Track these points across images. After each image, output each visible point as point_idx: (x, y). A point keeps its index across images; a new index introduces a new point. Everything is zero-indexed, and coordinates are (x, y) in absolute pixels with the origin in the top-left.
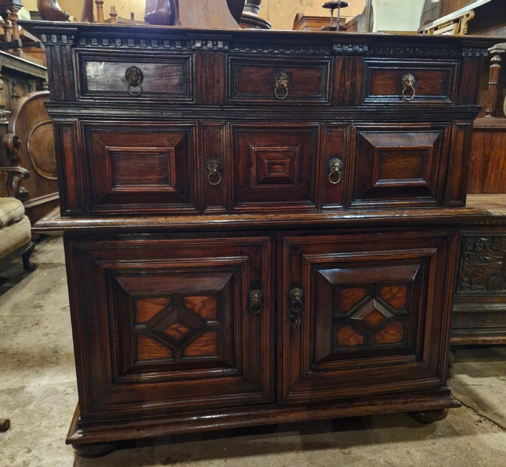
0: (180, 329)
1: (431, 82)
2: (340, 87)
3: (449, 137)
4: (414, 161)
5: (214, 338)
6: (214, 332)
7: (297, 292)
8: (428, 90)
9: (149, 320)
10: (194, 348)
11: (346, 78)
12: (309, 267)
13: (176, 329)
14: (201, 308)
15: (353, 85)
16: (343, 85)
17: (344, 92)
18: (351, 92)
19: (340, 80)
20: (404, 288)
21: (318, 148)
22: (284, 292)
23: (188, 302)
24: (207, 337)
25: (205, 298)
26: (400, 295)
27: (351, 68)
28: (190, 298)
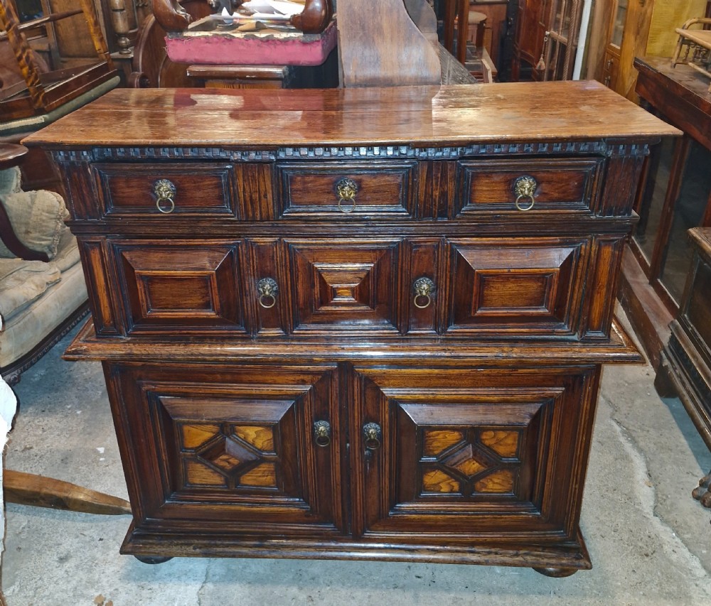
0: (231, 460)
1: (561, 185)
2: (425, 197)
3: (587, 255)
4: (533, 287)
5: (273, 469)
6: (272, 464)
7: (372, 429)
8: (556, 195)
9: (197, 445)
10: (250, 478)
11: (434, 187)
12: (387, 403)
13: (226, 460)
14: (256, 438)
15: (444, 195)
16: (429, 195)
17: (432, 203)
18: (442, 202)
19: (426, 190)
20: (516, 434)
21: (400, 267)
22: (356, 428)
23: (240, 431)
24: (264, 467)
25: (260, 428)
26: (510, 441)
27: (439, 175)
28: (241, 428)
